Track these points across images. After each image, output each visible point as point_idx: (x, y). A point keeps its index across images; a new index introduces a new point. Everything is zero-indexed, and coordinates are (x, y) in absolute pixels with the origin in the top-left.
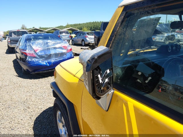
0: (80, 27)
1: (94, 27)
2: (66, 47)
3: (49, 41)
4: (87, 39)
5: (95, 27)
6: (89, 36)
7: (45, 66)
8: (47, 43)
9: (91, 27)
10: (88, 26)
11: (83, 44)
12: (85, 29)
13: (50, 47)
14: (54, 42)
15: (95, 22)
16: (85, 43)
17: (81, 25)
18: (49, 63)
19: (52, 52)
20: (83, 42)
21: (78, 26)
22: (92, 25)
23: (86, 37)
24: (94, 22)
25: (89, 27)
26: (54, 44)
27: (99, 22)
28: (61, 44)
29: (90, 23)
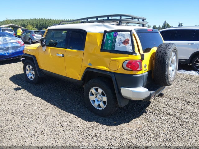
0: (22, 24)
1: (40, 25)
2: (20, 42)
3: (6, 38)
4: (35, 37)
5: (42, 25)
6: (37, 35)
7: (5, 56)
8: (5, 39)
9: (37, 24)
10: (33, 23)
11: (31, 43)
12: (29, 26)
13: (8, 42)
14: (10, 38)
15: (42, 19)
16: (32, 41)
17: (24, 22)
18: (7, 53)
19: (10, 46)
20: (30, 40)
21: (20, 23)
22: (38, 22)
23: (33, 35)
24: (40, 19)
25: (34, 25)
26: (11, 40)
27: (47, 19)
28: (16, 40)
29: (35, 20)
